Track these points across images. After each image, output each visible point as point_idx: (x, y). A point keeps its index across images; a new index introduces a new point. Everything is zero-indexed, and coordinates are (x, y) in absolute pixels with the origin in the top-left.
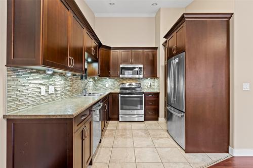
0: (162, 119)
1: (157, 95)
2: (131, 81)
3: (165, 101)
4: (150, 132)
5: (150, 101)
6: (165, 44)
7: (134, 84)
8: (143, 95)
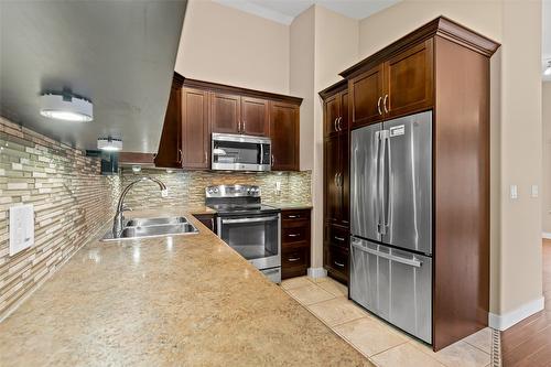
2: (230, 181)
7: (237, 187)
8: (279, 215)
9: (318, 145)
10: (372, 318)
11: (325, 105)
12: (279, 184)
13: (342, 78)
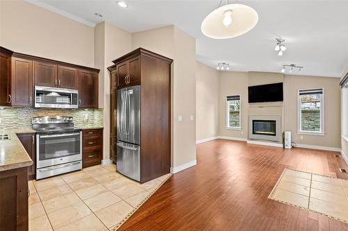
0: (106, 160)
1: (100, 131)
2: (53, 114)
3: (111, 139)
4: (96, 179)
5: (91, 140)
6: (110, 69)
7: (58, 117)
8: (81, 132)
9: (107, 95)
10: (124, 177)
11: (111, 74)
12: (86, 116)
13: (113, 64)
